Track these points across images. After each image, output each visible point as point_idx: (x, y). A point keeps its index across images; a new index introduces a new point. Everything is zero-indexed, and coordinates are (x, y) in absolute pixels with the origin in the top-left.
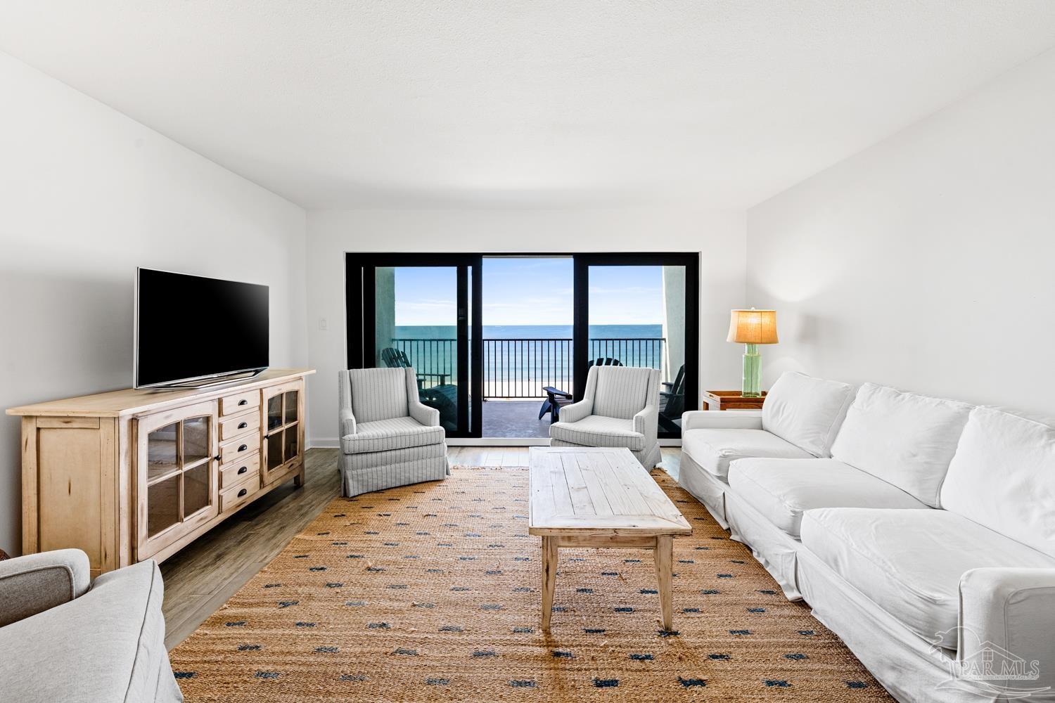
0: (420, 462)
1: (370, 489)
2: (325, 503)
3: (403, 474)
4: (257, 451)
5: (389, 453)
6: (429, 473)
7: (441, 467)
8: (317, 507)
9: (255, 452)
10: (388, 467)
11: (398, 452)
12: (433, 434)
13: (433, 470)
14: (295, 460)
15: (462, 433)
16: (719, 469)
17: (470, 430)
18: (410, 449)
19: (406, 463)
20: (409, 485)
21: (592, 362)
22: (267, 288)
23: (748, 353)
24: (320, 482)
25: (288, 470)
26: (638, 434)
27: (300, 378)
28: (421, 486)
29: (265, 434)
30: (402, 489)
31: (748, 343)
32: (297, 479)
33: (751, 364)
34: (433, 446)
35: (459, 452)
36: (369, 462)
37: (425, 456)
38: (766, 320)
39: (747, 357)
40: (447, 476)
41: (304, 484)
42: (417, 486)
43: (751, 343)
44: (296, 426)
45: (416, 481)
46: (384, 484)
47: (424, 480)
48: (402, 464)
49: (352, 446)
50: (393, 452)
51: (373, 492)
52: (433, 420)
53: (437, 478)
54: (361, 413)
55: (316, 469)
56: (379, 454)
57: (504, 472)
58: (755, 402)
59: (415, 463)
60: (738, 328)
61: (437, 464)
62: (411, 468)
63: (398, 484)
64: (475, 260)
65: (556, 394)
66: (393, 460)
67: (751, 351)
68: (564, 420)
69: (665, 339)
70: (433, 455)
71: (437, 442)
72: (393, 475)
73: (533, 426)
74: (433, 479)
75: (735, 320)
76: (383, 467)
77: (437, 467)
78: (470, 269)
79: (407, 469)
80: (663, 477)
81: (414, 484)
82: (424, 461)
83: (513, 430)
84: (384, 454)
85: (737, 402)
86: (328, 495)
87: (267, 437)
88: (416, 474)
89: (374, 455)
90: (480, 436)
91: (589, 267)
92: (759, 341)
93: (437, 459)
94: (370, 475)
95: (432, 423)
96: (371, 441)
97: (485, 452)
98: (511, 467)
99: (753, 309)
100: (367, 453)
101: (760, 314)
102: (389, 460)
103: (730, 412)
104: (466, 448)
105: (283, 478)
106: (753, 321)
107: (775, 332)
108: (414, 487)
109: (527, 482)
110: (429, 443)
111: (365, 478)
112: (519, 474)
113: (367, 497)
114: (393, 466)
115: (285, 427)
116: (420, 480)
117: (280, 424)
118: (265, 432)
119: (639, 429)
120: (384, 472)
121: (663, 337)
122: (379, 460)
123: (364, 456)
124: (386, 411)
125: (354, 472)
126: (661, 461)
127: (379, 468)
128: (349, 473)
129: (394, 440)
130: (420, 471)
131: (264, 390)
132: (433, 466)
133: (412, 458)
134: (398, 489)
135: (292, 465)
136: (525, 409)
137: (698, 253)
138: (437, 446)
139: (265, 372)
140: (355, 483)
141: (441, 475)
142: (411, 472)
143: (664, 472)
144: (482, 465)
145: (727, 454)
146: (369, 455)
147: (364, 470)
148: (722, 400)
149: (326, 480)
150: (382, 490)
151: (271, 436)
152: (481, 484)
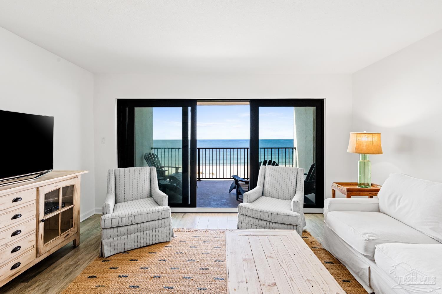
0: (154, 231)
1: (119, 251)
2: (87, 262)
3: (142, 239)
4: (35, 231)
5: (132, 226)
6: (160, 238)
7: (168, 232)
8: (80, 266)
9: (33, 232)
10: (132, 235)
11: (139, 225)
12: (163, 212)
13: (163, 236)
14: (71, 232)
15: (184, 204)
16: (366, 249)
17: (189, 203)
18: (148, 223)
19: (145, 232)
20: (146, 246)
21: (261, 162)
22: (53, 118)
23: (362, 159)
24: (90, 243)
25: (63, 239)
26: (295, 214)
27: (77, 177)
28: (155, 246)
29: (41, 218)
30: (142, 250)
31: (362, 153)
32: (74, 241)
33: (364, 165)
34: (163, 220)
35: (183, 217)
36: (119, 233)
37: (157, 227)
38: (376, 138)
39: (361, 162)
40: (171, 238)
41: (79, 244)
42: (152, 247)
43: (364, 153)
44: (72, 208)
45: (151, 243)
46: (129, 247)
47: (157, 242)
48: (142, 233)
49: (106, 223)
50: (136, 226)
51: (121, 253)
52: (164, 201)
53: (165, 241)
54: (120, 196)
55: (92, 231)
56: (126, 228)
57: (209, 234)
58: (373, 192)
59: (151, 231)
60: (356, 144)
61: (165, 231)
62: (148, 235)
63: (139, 246)
64: (192, 103)
65: (239, 180)
66: (136, 230)
67: (364, 158)
68: (246, 201)
69: (295, 148)
70: (163, 226)
71: (165, 217)
72: (136, 240)
73: (226, 197)
74: (162, 241)
75: (353, 138)
76: (129, 236)
77: (165, 234)
78: (189, 108)
79: (145, 236)
80: (310, 239)
81: (150, 245)
82: (157, 230)
83: (215, 200)
84: (129, 227)
85: (359, 191)
86: (92, 254)
87: (42, 221)
88: (151, 239)
89: (122, 228)
90: (195, 206)
91: (259, 107)
92: (371, 152)
93: (166, 228)
94: (119, 242)
95: (164, 204)
96: (120, 219)
97: (198, 216)
98: (213, 230)
99: (365, 132)
100: (117, 227)
101: (372, 135)
102: (133, 231)
103: (354, 199)
104: (187, 214)
105: (59, 246)
106: (365, 139)
107: (380, 146)
108: (149, 248)
109: (224, 243)
110: (160, 218)
111: (116, 244)
112: (219, 236)
113: (116, 257)
114: (136, 234)
115: (61, 210)
116: (154, 243)
117: (57, 209)
118: (42, 217)
119: (296, 210)
120: (129, 239)
121: (294, 147)
122: (126, 232)
123: (115, 229)
124: (136, 195)
125: (108, 241)
126: (306, 226)
127: (126, 237)
128: (104, 242)
129: (136, 217)
130: (154, 237)
131: (40, 188)
132: (163, 233)
133: (148, 228)
134: (139, 250)
135: (68, 235)
136: (222, 185)
137: (323, 99)
138: (166, 220)
139: (50, 173)
140: (109, 248)
141: (168, 238)
142: (148, 237)
143: (309, 234)
144: (196, 228)
145: (371, 238)
146: (119, 229)
147: (115, 239)
148: (348, 190)
149: (96, 240)
150: (128, 251)
151: (47, 220)
152: (193, 245)
